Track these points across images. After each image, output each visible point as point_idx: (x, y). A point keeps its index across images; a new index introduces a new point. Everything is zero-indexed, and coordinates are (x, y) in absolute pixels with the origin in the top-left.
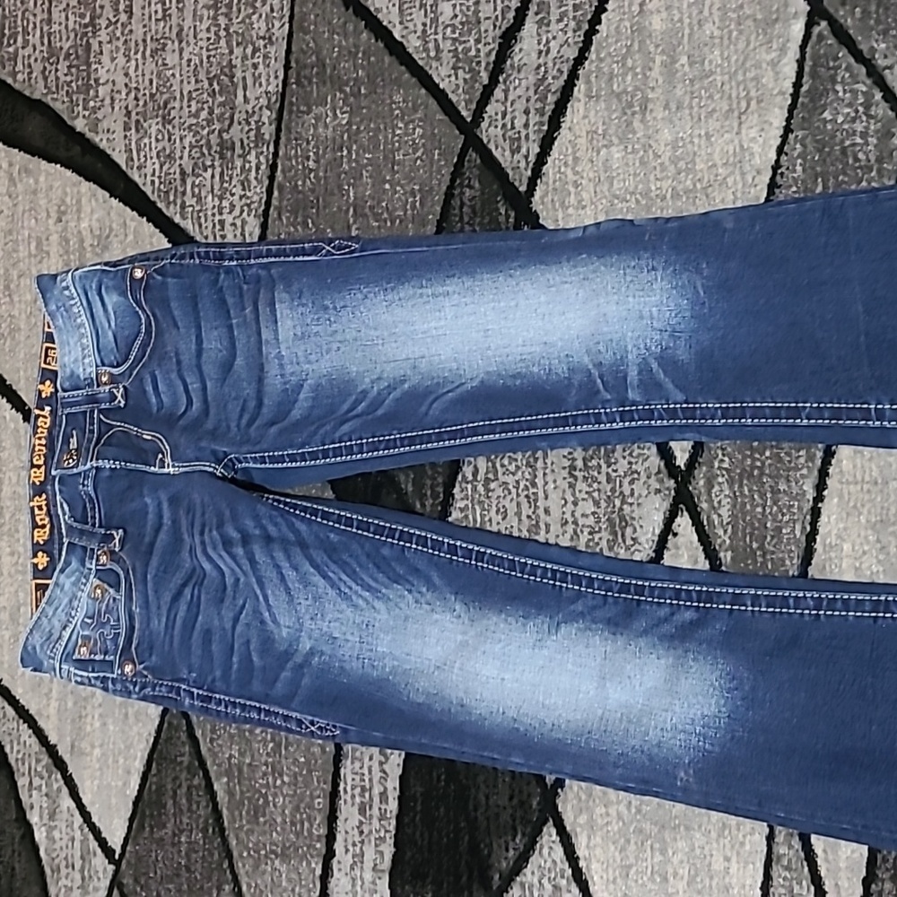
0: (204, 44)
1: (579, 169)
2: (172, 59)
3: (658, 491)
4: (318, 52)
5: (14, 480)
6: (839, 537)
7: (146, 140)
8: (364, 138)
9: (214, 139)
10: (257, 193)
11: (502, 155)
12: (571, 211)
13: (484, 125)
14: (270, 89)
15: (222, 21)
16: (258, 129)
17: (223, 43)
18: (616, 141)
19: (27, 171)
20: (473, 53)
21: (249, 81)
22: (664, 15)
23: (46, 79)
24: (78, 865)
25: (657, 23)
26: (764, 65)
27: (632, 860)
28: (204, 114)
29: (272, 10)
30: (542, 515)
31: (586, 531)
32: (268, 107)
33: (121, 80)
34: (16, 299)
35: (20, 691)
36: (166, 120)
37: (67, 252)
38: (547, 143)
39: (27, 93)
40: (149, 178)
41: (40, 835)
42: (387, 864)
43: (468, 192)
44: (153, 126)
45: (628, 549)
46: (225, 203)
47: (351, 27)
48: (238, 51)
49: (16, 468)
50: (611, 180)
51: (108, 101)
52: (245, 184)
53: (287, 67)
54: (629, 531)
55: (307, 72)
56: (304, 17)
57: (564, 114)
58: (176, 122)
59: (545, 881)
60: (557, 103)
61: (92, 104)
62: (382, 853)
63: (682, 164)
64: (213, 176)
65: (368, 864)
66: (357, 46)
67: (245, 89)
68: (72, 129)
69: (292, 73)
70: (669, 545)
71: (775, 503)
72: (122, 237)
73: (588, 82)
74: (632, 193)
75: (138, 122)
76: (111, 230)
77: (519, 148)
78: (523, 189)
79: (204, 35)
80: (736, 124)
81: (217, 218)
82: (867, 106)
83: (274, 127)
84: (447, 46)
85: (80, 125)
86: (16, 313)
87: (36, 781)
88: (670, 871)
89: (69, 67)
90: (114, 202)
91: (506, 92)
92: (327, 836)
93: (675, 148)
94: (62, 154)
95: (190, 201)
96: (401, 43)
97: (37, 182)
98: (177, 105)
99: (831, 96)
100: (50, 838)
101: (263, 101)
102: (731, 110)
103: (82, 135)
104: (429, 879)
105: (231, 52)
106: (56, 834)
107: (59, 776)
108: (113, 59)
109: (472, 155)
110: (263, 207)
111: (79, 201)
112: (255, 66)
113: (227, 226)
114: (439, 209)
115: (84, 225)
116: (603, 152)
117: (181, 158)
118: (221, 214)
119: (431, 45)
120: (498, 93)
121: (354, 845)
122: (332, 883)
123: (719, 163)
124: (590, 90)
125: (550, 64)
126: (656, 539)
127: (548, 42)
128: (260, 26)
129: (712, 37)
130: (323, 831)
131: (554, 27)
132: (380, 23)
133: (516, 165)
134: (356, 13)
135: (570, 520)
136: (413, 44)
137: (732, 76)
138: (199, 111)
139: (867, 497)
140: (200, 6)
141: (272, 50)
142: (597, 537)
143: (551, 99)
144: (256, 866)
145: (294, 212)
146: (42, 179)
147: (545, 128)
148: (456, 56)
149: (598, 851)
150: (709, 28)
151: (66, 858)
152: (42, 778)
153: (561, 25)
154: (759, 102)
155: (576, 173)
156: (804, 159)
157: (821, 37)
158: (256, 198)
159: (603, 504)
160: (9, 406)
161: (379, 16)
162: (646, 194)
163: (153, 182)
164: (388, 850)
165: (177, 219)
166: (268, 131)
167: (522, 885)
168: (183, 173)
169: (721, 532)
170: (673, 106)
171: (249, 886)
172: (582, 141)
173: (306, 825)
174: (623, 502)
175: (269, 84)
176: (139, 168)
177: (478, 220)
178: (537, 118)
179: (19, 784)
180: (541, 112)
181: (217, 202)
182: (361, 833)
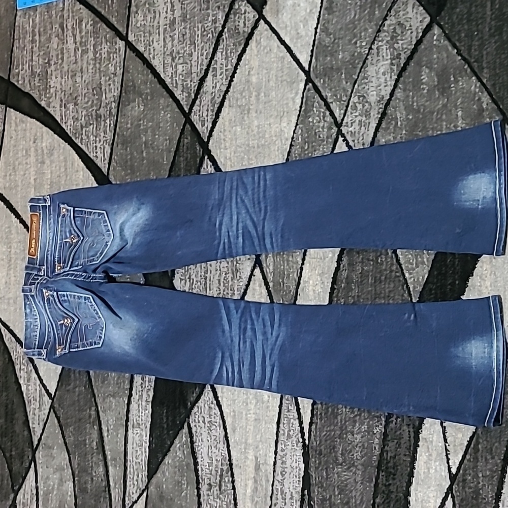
0: (90, 74)
1: (225, 134)
2: (78, 80)
3: (249, 259)
4: (133, 82)
5: (16, 247)
6: (309, 278)
7: (68, 112)
8: (149, 116)
9: (94, 113)
10: (109, 136)
11: (199, 127)
12: (222, 150)
13: (192, 114)
14: (115, 94)
15: (98, 65)
16: (110, 110)
17: (98, 74)
18: (238, 124)
19: (23, 122)
20: (189, 86)
21: (107, 91)
22: (257, 76)
23: (30, 84)
24: (38, 400)
25: (254, 79)
26: (290, 99)
27: (236, 398)
28: (90, 103)
29: (116, 63)
30: (209, 267)
31: (224, 273)
32: (114, 102)
33: (59, 87)
34: (17, 173)
35: (17, 331)
36: (76, 104)
37: (37, 155)
38: (214, 123)
39: (23, 89)
40: (69, 127)
41: (24, 388)
42: (151, 399)
43: (186, 140)
44: (71, 106)
45: (238, 280)
46: (98, 139)
47: (145, 72)
48: (103, 78)
49: (16, 242)
50: (236, 139)
51: (54, 95)
52: (105, 132)
53: (122, 86)
54: (238, 274)
55: (129, 89)
56: (128, 67)
57: (221, 112)
58: (80, 105)
59: (206, 405)
60: (218, 108)
61: (48, 95)
62: (149, 395)
63: (261, 135)
64: (93, 128)
65: (144, 399)
66: (147, 80)
67: (106, 93)
68: (40, 105)
69: (123, 88)
70: (252, 279)
71: (288, 264)
72: (58, 150)
73: (230, 100)
74: (243, 145)
75: (65, 104)
76: (54, 147)
77: (204, 125)
78: (206, 140)
79: (90, 71)
80: (279, 121)
81: (94, 145)
82: (324, 117)
83: (116, 110)
84: (180, 82)
85: (43, 104)
86: (17, 179)
87: (23, 367)
88: (249, 401)
89: (39, 80)
90: (56, 136)
91: (201, 102)
92: (130, 389)
93: (259, 128)
94: (36, 115)
95: (84, 137)
96: (164, 80)
97: (26, 126)
98: (80, 98)
99: (312, 113)
100: (27, 389)
101: (112, 99)
102: (277, 116)
103: (43, 108)
104: (165, 405)
105: (101, 79)
106: (30, 387)
107: (31, 365)
108: (56, 78)
109: (188, 126)
110: (111, 142)
111: (42, 135)
112: (110, 85)
113: (98, 148)
114: (175, 146)
115: (44, 144)
116: (234, 128)
117: (81, 120)
118: (96, 143)
119: (174, 82)
120: (198, 102)
121: (139, 392)
122: (131, 406)
123: (274, 135)
124: (230, 103)
125: (216, 92)
126: (248, 277)
127: (216, 83)
128: (112, 69)
129: (272, 86)
130: (128, 387)
131: (218, 77)
132: (156, 71)
133: (203, 131)
134: (147, 66)
135: (219, 269)
136: (168, 81)
137: (279, 102)
138: (88, 101)
139: (318, 264)
140: (90, 58)
141: (116, 79)
142: (227, 275)
143: (217, 106)
144: (104, 400)
145: (123, 144)
146: (28, 125)
147: (214, 117)
148: (183, 87)
149: (225, 394)
150: (272, 83)
151: (33, 397)
152: (24, 365)
153: (221, 77)
154: (288, 113)
155: (224, 136)
156: (302, 136)
157: (309, 90)
158: (109, 138)
159: (230, 263)
160: (14, 217)
161: (156, 68)
162: (248, 145)
163: (70, 129)
164: (151, 394)
165: (79, 144)
166: (114, 111)
167: (198, 407)
168: (82, 126)
169: (269, 275)
170: (258, 112)
171: (101, 408)
172: (227, 123)
173: (122, 384)
174: (237, 263)
175: (115, 92)
176: (65, 123)
177: (189, 152)
178: (211, 113)
179: (16, 368)
180: (212, 111)
181: (94, 138)
182: (142, 387)
